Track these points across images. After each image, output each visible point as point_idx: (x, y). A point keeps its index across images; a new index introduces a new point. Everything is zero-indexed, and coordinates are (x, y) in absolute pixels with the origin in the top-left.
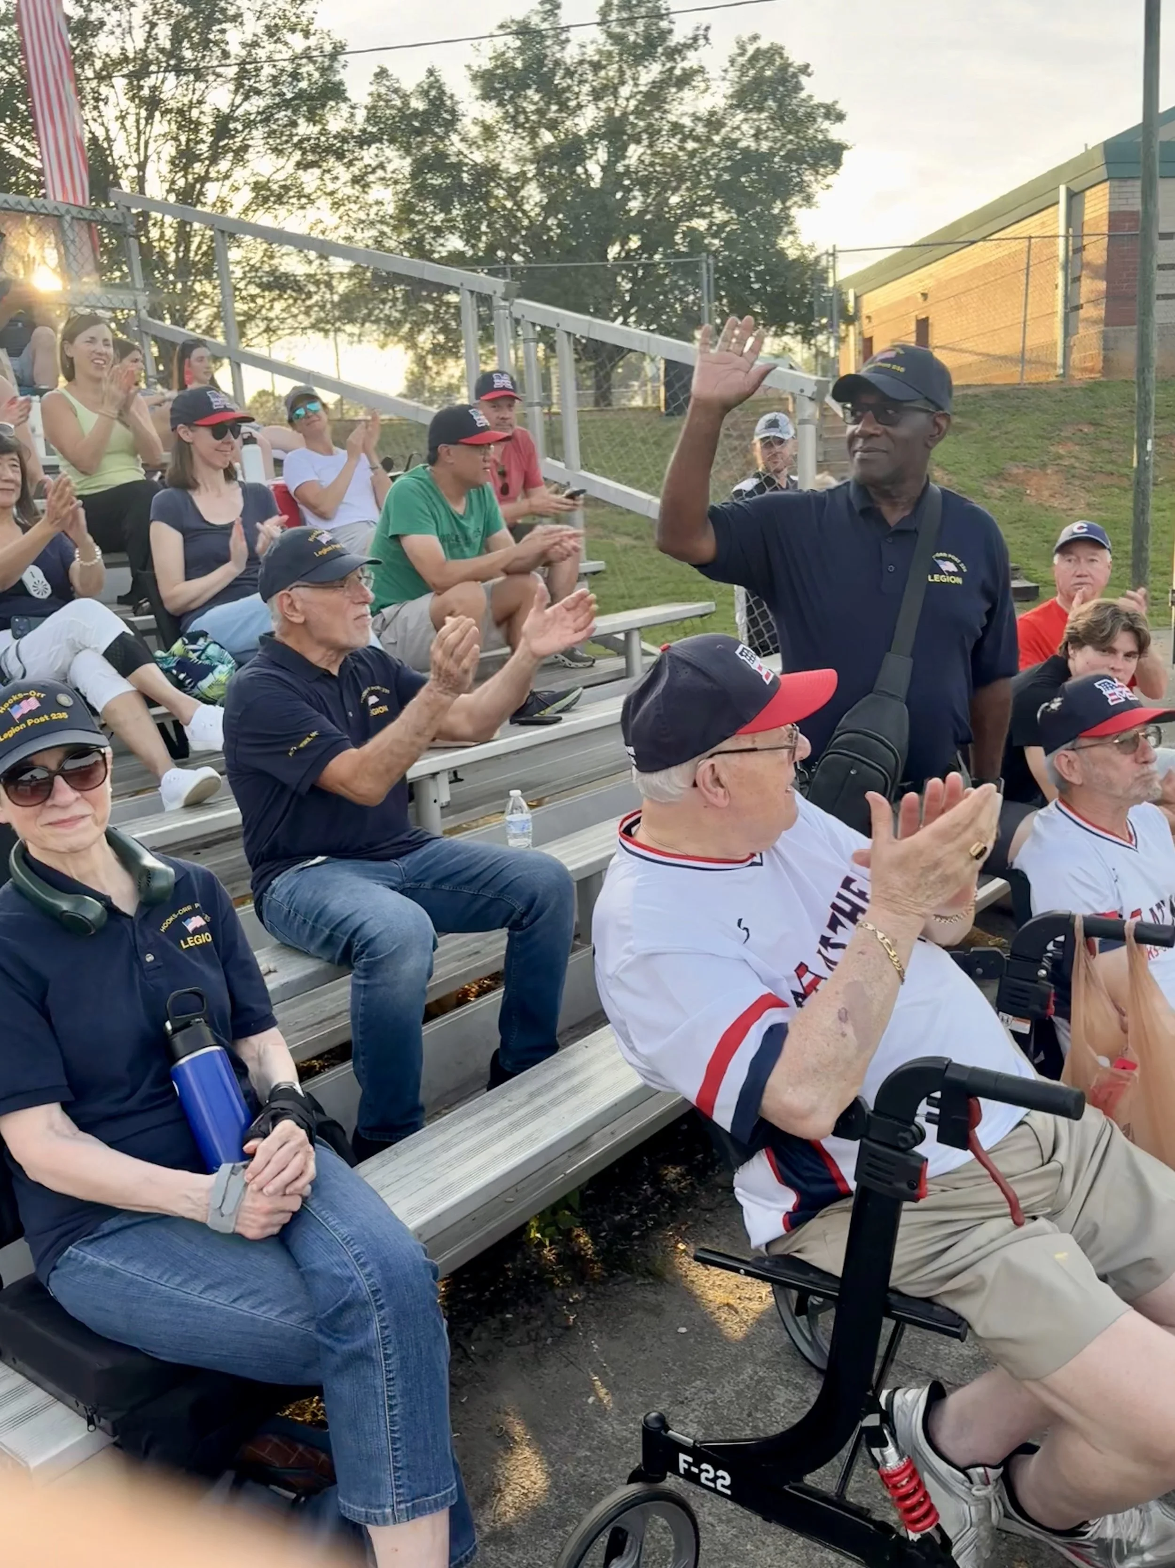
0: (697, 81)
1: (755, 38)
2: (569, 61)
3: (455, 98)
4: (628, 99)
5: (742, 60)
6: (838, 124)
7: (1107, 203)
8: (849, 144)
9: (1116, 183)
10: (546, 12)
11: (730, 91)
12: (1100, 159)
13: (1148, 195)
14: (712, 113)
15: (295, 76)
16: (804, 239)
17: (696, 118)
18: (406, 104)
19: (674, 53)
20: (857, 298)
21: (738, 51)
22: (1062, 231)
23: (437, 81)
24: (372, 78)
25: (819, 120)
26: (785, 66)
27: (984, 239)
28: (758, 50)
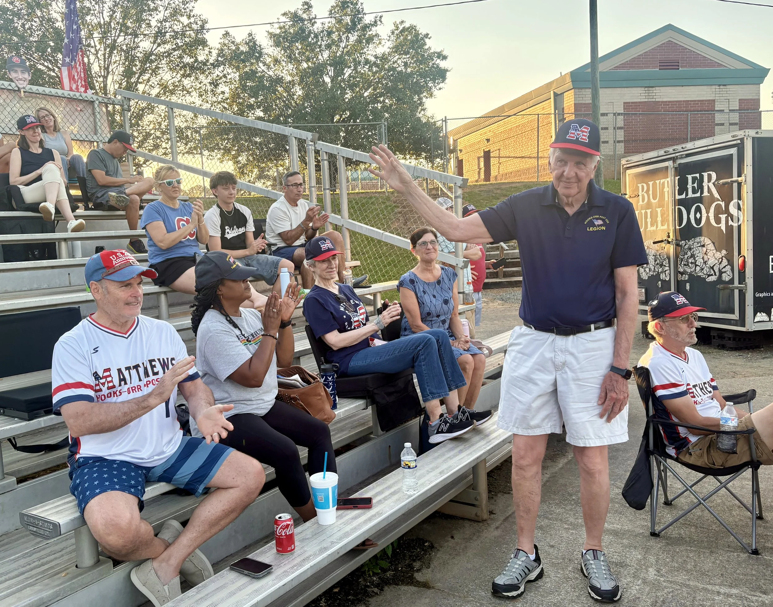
0: (376, 40)
1: (402, 22)
2: (316, 31)
3: (262, 47)
4: (343, 48)
5: (396, 32)
6: (444, 61)
7: (573, 99)
8: (449, 69)
9: (577, 90)
10: (305, 9)
11: (391, 46)
12: (568, 79)
13: (595, 96)
14: (384, 55)
15: (183, 35)
16: (429, 113)
17: (376, 57)
18: (238, 49)
19: (366, 27)
20: (455, 141)
21: (394, 28)
22: (553, 112)
23: (253, 39)
24: (221, 36)
25: (435, 59)
26: (417, 35)
27: (515, 115)
28: (404, 27)
